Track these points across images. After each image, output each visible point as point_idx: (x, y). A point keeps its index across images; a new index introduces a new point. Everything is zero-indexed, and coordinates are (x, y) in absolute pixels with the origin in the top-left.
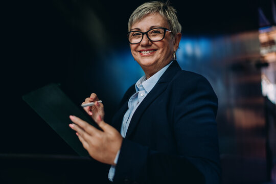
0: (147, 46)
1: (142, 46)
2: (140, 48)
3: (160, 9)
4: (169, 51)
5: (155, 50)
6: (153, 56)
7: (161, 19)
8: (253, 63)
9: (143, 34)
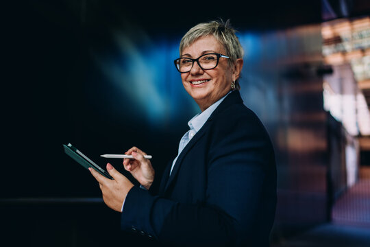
0: (198, 74)
1: (192, 75)
2: (190, 78)
3: (214, 31)
4: (225, 81)
5: (209, 80)
6: (205, 87)
7: (216, 43)
8: (313, 70)
9: (194, 61)
